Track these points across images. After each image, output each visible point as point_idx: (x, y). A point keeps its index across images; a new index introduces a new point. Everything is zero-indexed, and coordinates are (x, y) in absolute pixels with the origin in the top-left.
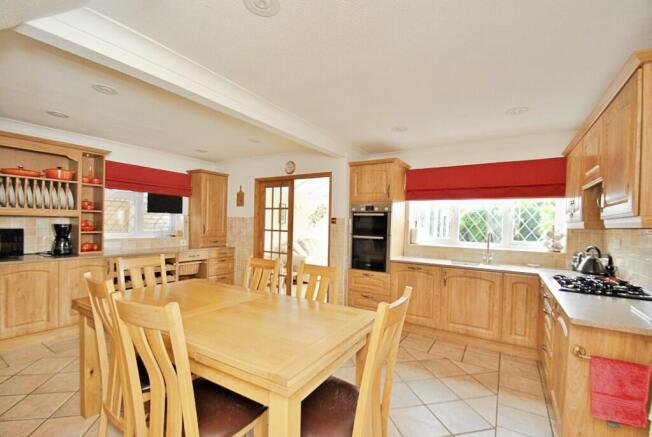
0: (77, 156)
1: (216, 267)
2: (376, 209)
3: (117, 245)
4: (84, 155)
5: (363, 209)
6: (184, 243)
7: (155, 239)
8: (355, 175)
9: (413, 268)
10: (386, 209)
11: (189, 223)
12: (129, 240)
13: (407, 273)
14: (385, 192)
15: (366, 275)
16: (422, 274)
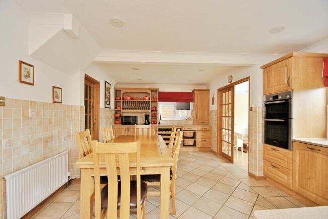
0: (150, 92)
1: (201, 135)
2: (280, 98)
3: (165, 122)
4: (152, 91)
5: (271, 99)
6: (191, 123)
7: (180, 121)
8: (266, 74)
9: (311, 149)
10: (288, 96)
11: (192, 114)
12: (170, 121)
13: (307, 152)
14: (286, 83)
15: (274, 150)
16: (322, 156)
